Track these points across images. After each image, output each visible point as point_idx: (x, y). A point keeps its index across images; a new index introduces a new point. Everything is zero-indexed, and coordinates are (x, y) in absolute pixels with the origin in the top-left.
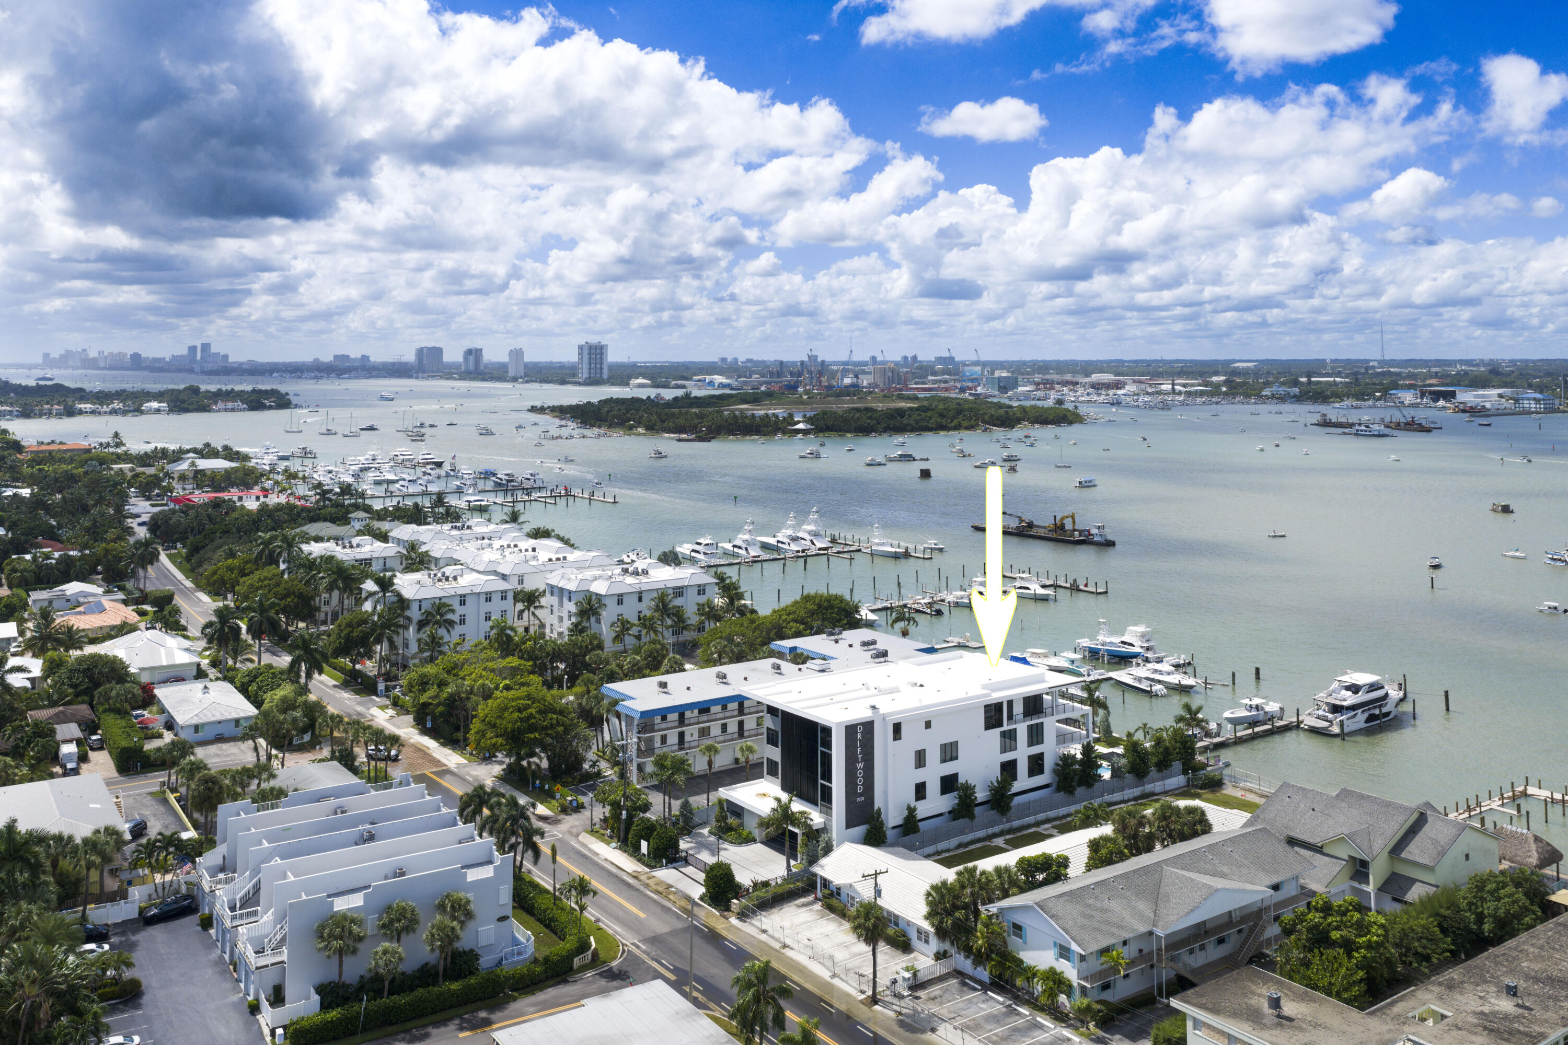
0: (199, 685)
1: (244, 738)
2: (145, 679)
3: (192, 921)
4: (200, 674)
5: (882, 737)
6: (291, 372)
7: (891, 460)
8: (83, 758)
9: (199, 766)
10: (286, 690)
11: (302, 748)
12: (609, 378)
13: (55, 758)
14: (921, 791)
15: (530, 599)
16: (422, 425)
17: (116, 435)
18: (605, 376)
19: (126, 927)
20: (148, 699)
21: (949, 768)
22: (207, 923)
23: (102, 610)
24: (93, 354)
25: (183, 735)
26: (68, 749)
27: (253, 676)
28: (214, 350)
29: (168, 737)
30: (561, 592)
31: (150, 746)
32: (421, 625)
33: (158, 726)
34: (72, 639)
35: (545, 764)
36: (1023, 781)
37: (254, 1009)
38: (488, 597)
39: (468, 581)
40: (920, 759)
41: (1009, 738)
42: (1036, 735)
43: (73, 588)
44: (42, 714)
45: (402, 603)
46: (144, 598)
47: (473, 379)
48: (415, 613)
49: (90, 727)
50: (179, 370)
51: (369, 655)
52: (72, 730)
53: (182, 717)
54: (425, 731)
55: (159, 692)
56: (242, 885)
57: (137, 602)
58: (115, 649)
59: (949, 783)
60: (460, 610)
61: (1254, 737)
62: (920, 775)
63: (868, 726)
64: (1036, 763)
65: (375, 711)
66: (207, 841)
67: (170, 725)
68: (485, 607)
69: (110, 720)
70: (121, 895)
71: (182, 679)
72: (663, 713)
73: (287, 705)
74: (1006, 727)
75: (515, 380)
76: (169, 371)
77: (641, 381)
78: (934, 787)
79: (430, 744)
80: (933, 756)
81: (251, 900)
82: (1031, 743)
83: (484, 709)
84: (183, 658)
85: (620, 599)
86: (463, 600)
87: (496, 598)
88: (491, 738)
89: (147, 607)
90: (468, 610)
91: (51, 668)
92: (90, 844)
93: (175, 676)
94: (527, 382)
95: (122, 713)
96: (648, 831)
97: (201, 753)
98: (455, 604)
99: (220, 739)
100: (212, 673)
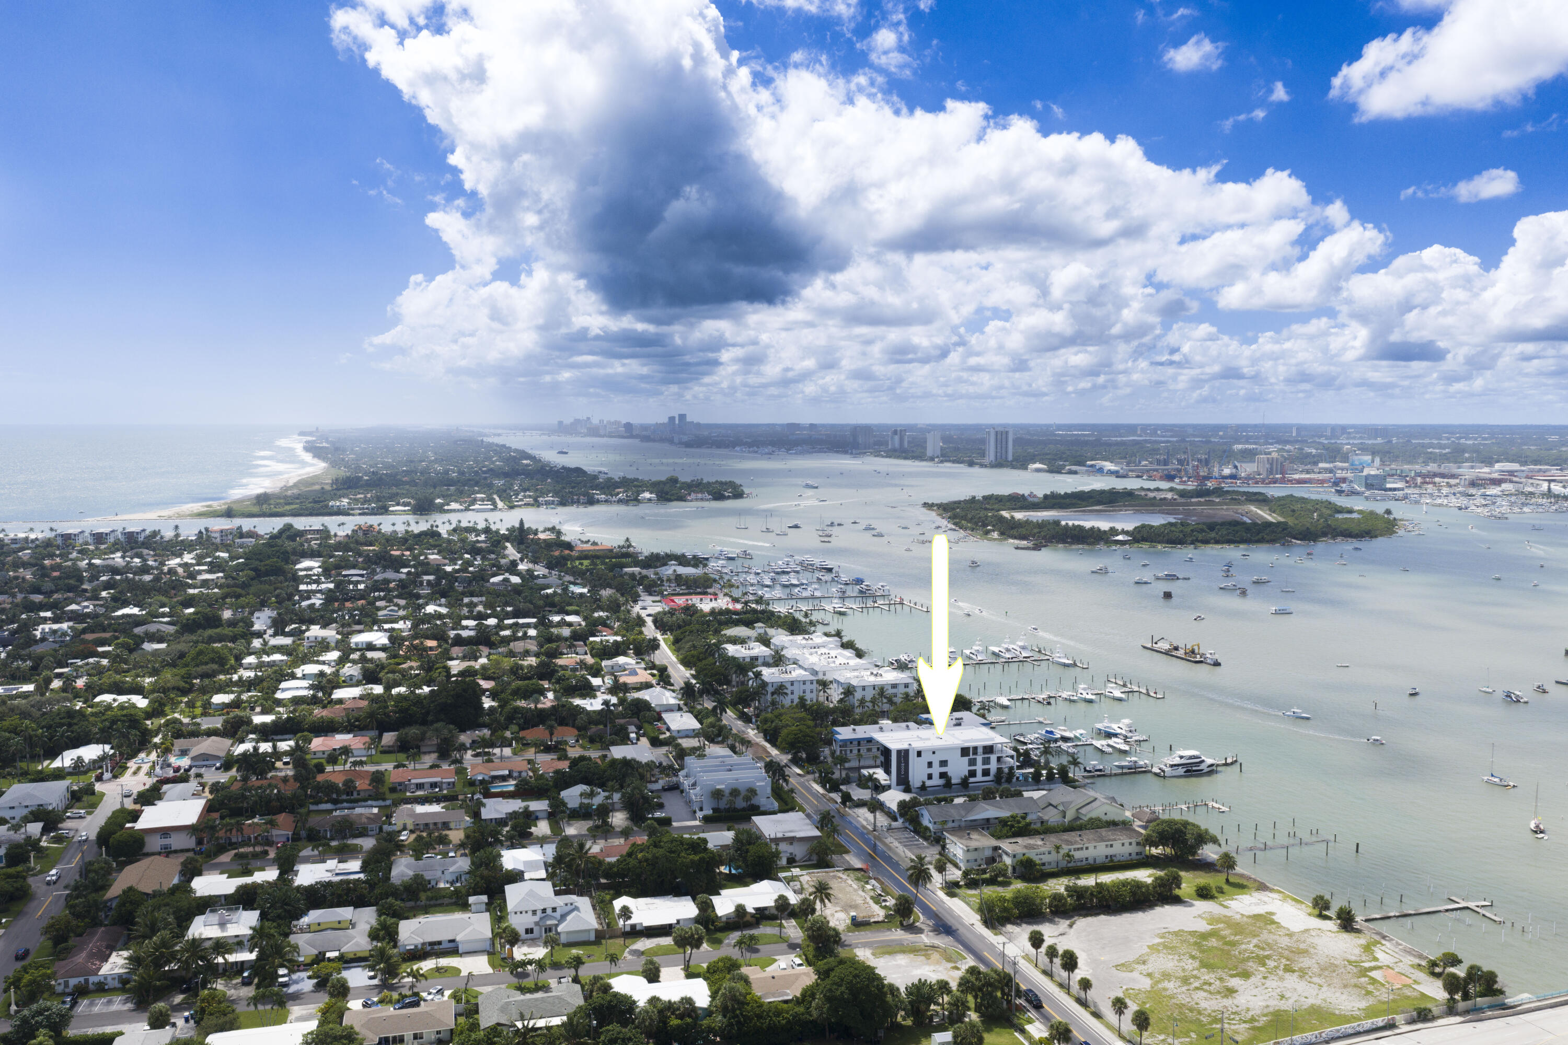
0: (678, 714)
1: (694, 737)
2: (658, 709)
3: (678, 792)
4: (680, 709)
5: (912, 756)
6: (750, 445)
7: (1158, 579)
8: (638, 739)
9: (679, 745)
10: (711, 719)
11: (718, 743)
12: (1016, 459)
13: (629, 738)
14: (930, 777)
15: (824, 684)
16: (832, 524)
17: (627, 540)
18: (1010, 458)
19: (658, 791)
20: (660, 719)
21: (943, 770)
22: (682, 792)
23: (636, 674)
24: (595, 421)
25: (674, 734)
26: (633, 735)
27: (700, 712)
28: (689, 419)
29: (668, 734)
30: (838, 682)
31: (662, 737)
32: (773, 694)
33: (664, 730)
34: (625, 688)
35: (804, 756)
36: (979, 777)
37: (695, 812)
38: (804, 683)
39: (797, 674)
40: (930, 765)
41: (972, 762)
42: (986, 761)
43: (621, 660)
44: (622, 721)
45: (764, 684)
46: (653, 667)
47: (898, 457)
48: (770, 689)
49: (639, 728)
50: (662, 440)
51: (749, 706)
52: (632, 728)
53: (674, 727)
54: (767, 740)
55: (664, 715)
56: (692, 780)
57: (651, 669)
58: (645, 695)
59: (943, 775)
60: (790, 688)
61: (1123, 774)
62: (930, 771)
63: (906, 752)
64: (986, 773)
65: (749, 730)
66: (682, 767)
67: (668, 729)
68: (803, 687)
69: (646, 725)
70: (656, 781)
71: (672, 711)
72: (851, 741)
73: (712, 725)
74: (971, 756)
75: (932, 459)
76: (654, 441)
77: (1038, 465)
78: (936, 776)
79: (768, 745)
80: (936, 764)
81: (694, 785)
82: (984, 764)
83: (784, 732)
84: (673, 701)
85: (864, 688)
86: (792, 683)
87: (808, 683)
88: (784, 745)
89: (655, 672)
90: (795, 688)
91: (622, 701)
92: (647, 764)
93: (670, 709)
94: (942, 462)
95: (651, 723)
96: (830, 780)
97: (680, 741)
98: (788, 685)
99: (687, 736)
100: (685, 708)
